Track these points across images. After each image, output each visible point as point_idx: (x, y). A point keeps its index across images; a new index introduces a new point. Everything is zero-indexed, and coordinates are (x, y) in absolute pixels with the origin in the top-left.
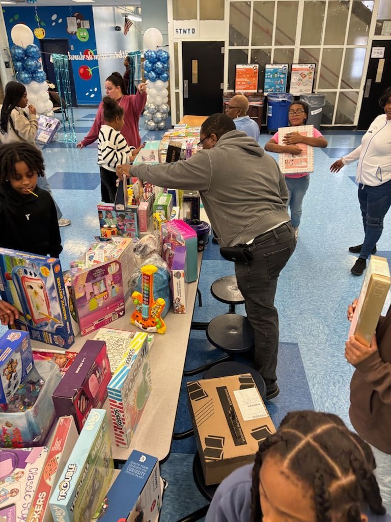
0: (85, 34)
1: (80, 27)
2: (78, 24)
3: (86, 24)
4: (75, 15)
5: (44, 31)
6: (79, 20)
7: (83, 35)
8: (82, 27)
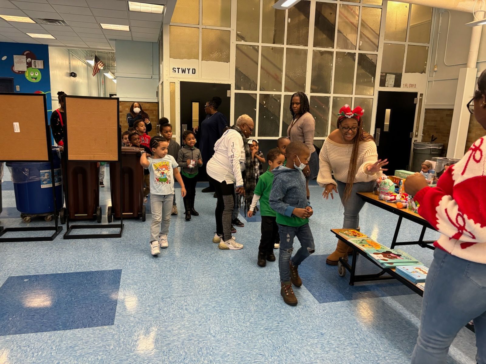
0: (37, 75)
1: (31, 66)
2: (27, 63)
3: (40, 64)
4: (25, 54)
6: (29, 59)
7: (33, 76)
8: (33, 67)
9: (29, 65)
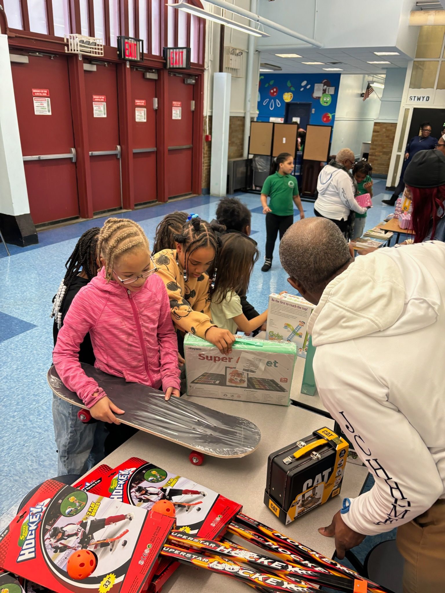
0: (328, 99)
3: (332, 90)
4: (323, 82)
5: (292, 95)
6: (325, 87)
7: (326, 100)
8: (327, 93)
9: (324, 91)
